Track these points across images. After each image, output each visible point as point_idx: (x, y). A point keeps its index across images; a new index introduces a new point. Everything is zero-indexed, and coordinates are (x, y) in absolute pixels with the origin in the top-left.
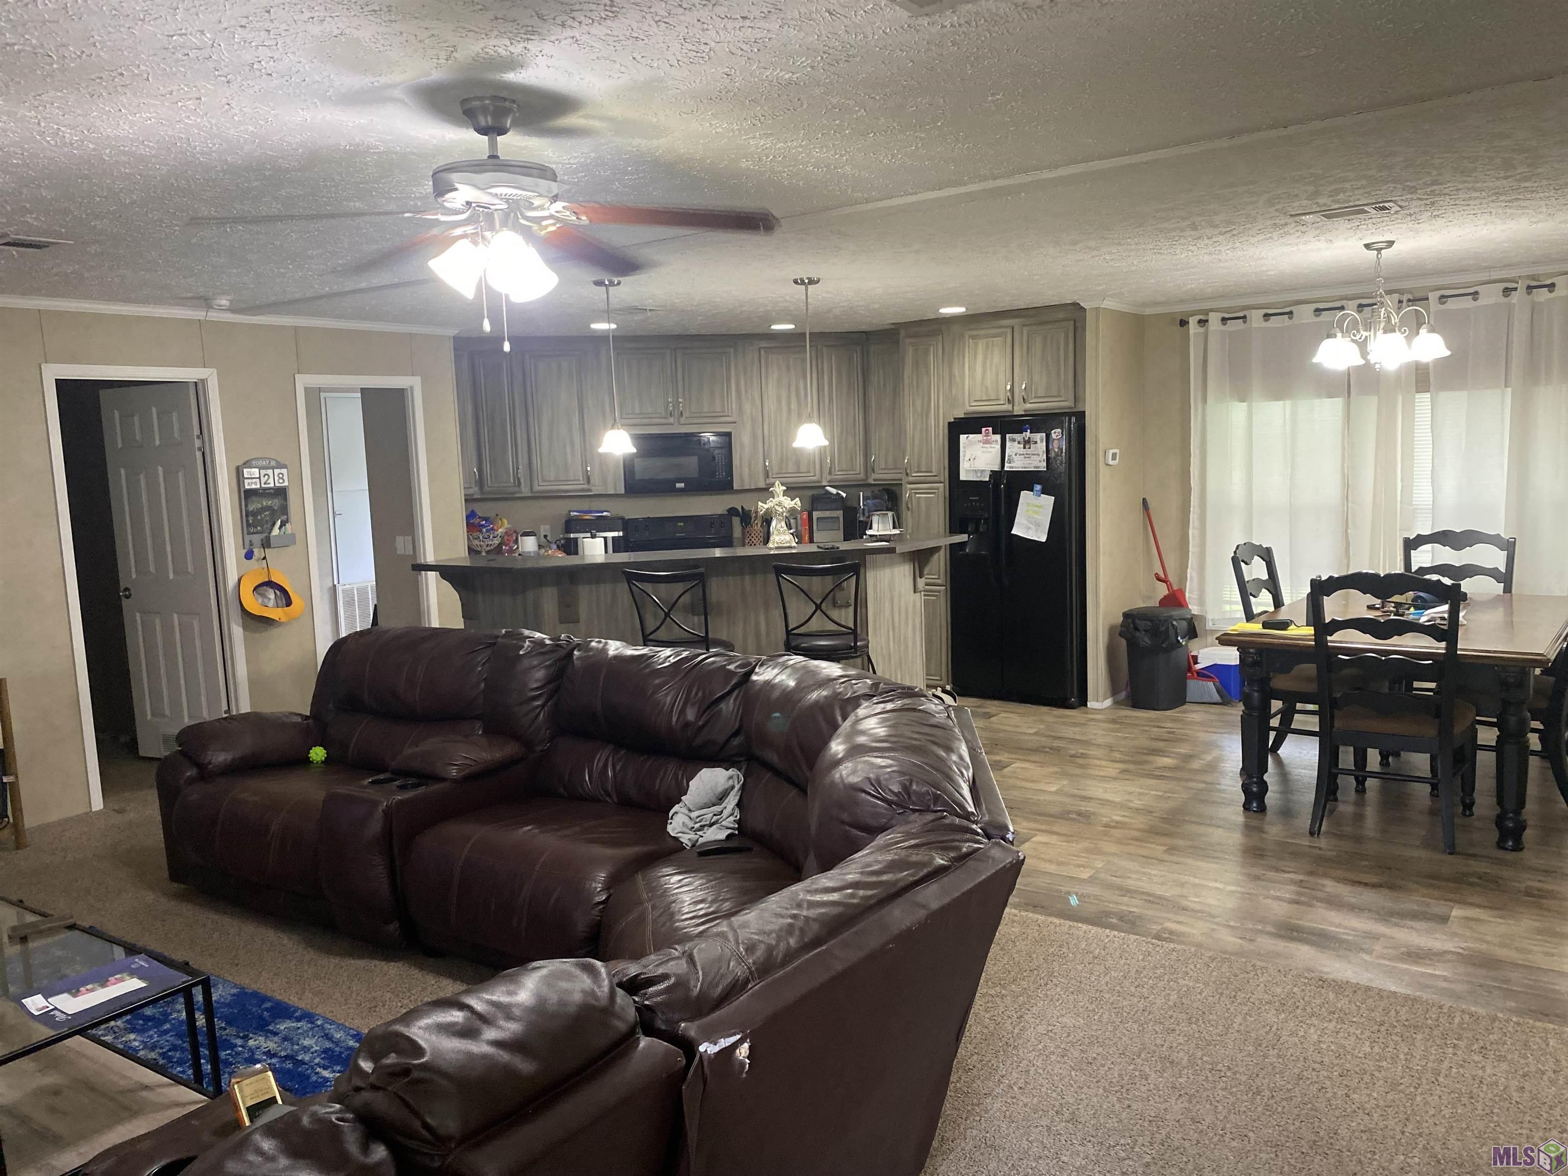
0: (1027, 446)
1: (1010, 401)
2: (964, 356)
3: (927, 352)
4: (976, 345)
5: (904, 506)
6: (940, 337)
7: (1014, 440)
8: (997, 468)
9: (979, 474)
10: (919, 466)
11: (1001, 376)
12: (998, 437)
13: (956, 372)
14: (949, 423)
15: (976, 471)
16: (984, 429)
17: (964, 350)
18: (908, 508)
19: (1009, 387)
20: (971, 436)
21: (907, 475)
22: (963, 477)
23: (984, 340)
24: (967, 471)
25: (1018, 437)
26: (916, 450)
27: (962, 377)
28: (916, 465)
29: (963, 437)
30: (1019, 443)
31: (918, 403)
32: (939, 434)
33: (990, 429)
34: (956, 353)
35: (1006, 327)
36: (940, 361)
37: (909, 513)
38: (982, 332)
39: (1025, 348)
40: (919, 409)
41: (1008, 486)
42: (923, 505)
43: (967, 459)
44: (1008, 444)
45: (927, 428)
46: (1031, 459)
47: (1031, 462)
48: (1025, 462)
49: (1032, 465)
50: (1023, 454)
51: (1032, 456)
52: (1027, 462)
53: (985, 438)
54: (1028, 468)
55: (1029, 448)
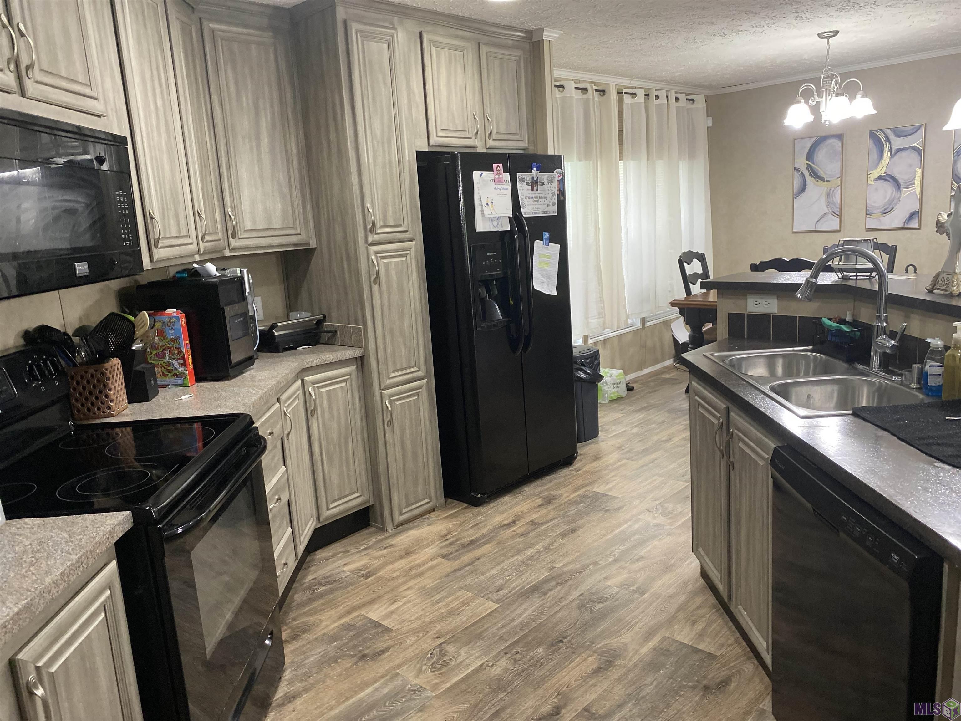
0: (535, 188)
1: (478, 134)
4: (438, 55)
6: (394, 33)
7: (523, 180)
9: (495, 223)
11: (466, 103)
12: (507, 176)
13: (414, 86)
15: (492, 221)
16: (495, 165)
18: (374, 281)
19: (477, 117)
20: (484, 173)
22: (480, 226)
23: (447, 52)
24: (485, 220)
25: (527, 176)
26: (380, 194)
28: (381, 216)
29: (476, 175)
30: (528, 183)
33: (501, 165)
34: (412, 60)
35: (467, 41)
37: (377, 287)
38: (443, 40)
43: (484, 203)
44: (519, 185)
46: (539, 203)
47: (539, 206)
48: (534, 207)
49: (540, 210)
50: (532, 198)
51: (540, 200)
52: (537, 206)
53: (497, 176)
54: (536, 213)
55: (537, 190)
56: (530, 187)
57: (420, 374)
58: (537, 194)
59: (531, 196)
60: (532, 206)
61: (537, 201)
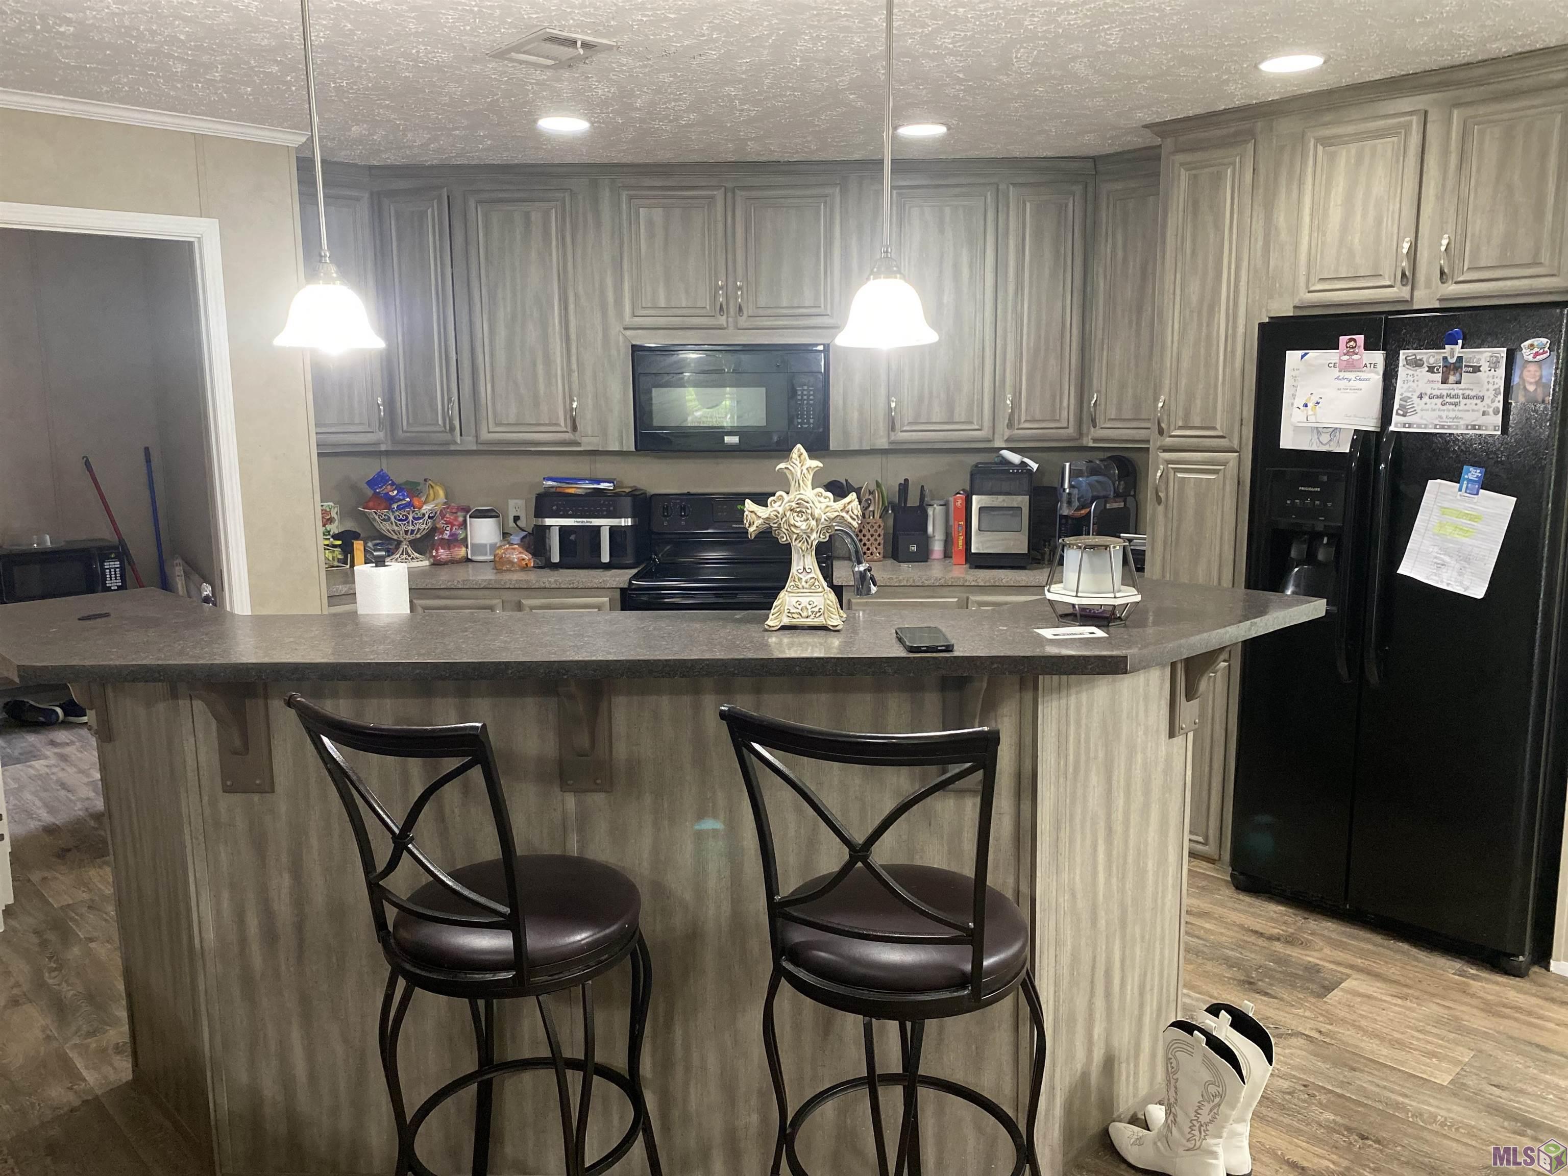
0: (1452, 378)
1: (1408, 278)
2: (1301, 183)
3: (1218, 178)
4: (1332, 158)
5: (1150, 494)
6: (1250, 146)
7: (1418, 364)
8: (1370, 424)
9: (1325, 438)
10: (1187, 414)
11: (1389, 226)
12: (1378, 357)
13: (1281, 219)
14: (1261, 325)
15: (1318, 431)
16: (1343, 339)
17: (1303, 171)
18: (1159, 500)
19: (1406, 246)
20: (1312, 354)
21: (1161, 432)
22: (1288, 441)
23: (1353, 148)
24: (1297, 429)
25: (1431, 356)
26: (1183, 382)
27: (1295, 231)
28: (1181, 413)
29: (1293, 357)
30: (1431, 370)
31: (1194, 289)
32: (1233, 352)
33: (1360, 338)
34: (1283, 181)
35: (1411, 113)
36: (1247, 200)
37: (1161, 509)
38: (1350, 129)
39: (1453, 159)
40: (1194, 299)
41: (1396, 465)
42: (1190, 493)
43: (1299, 402)
44: (1403, 372)
45: (1209, 337)
46: (1462, 407)
47: (1460, 414)
48: (1444, 414)
49: (1462, 422)
50: (1441, 397)
51: (1463, 401)
52: (1452, 414)
53: (1346, 358)
54: (1449, 427)
55: (1459, 382)
56: (1438, 377)
58: (1457, 390)
59: (1438, 393)
60: (1437, 413)
61: (1456, 404)
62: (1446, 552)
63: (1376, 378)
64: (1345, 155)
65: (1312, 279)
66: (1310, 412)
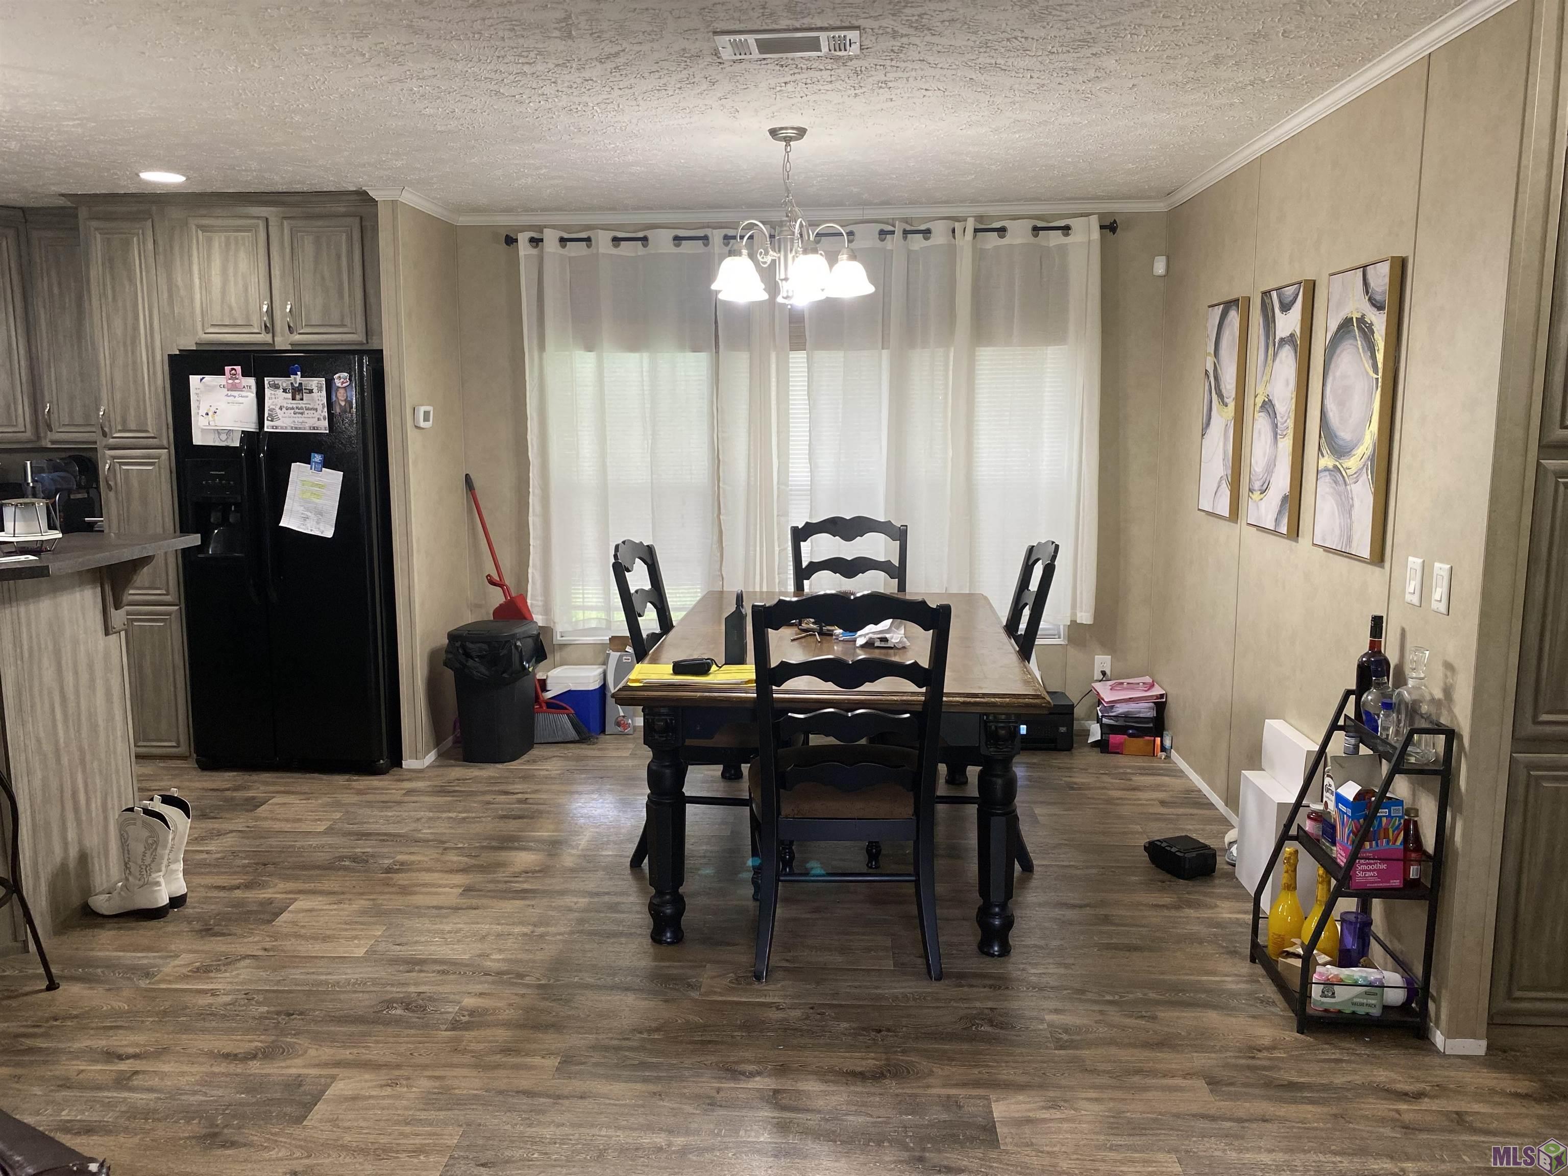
0: (298, 397)
1: (269, 328)
2: (190, 256)
3: (127, 244)
4: (209, 241)
5: (102, 484)
6: (149, 223)
7: (276, 387)
8: (252, 427)
9: (224, 437)
10: (124, 421)
11: (253, 291)
12: (251, 381)
13: (179, 279)
14: (171, 357)
15: (219, 432)
16: (227, 369)
17: (190, 248)
18: (110, 488)
19: (265, 308)
20: (208, 378)
21: (105, 434)
22: (198, 439)
23: (223, 235)
24: (203, 431)
25: (283, 382)
26: (118, 396)
27: (190, 287)
28: (119, 419)
29: (194, 380)
30: (285, 391)
31: (118, 323)
32: (155, 373)
33: (238, 368)
34: (177, 249)
35: (258, 218)
36: (151, 260)
37: (112, 494)
38: (219, 222)
39: (288, 251)
40: (119, 332)
41: (270, 455)
42: (135, 483)
43: (202, 411)
44: (268, 392)
45: (134, 363)
46: (306, 415)
47: (305, 420)
48: (296, 420)
49: (307, 425)
50: (293, 408)
51: (306, 412)
52: (301, 420)
53: (230, 381)
54: (300, 429)
56: (290, 396)
57: (168, 598)
58: (301, 404)
59: (291, 406)
60: (292, 419)
61: (302, 414)
62: (308, 510)
63: (252, 396)
64: (218, 240)
65: (206, 325)
66: (211, 419)
